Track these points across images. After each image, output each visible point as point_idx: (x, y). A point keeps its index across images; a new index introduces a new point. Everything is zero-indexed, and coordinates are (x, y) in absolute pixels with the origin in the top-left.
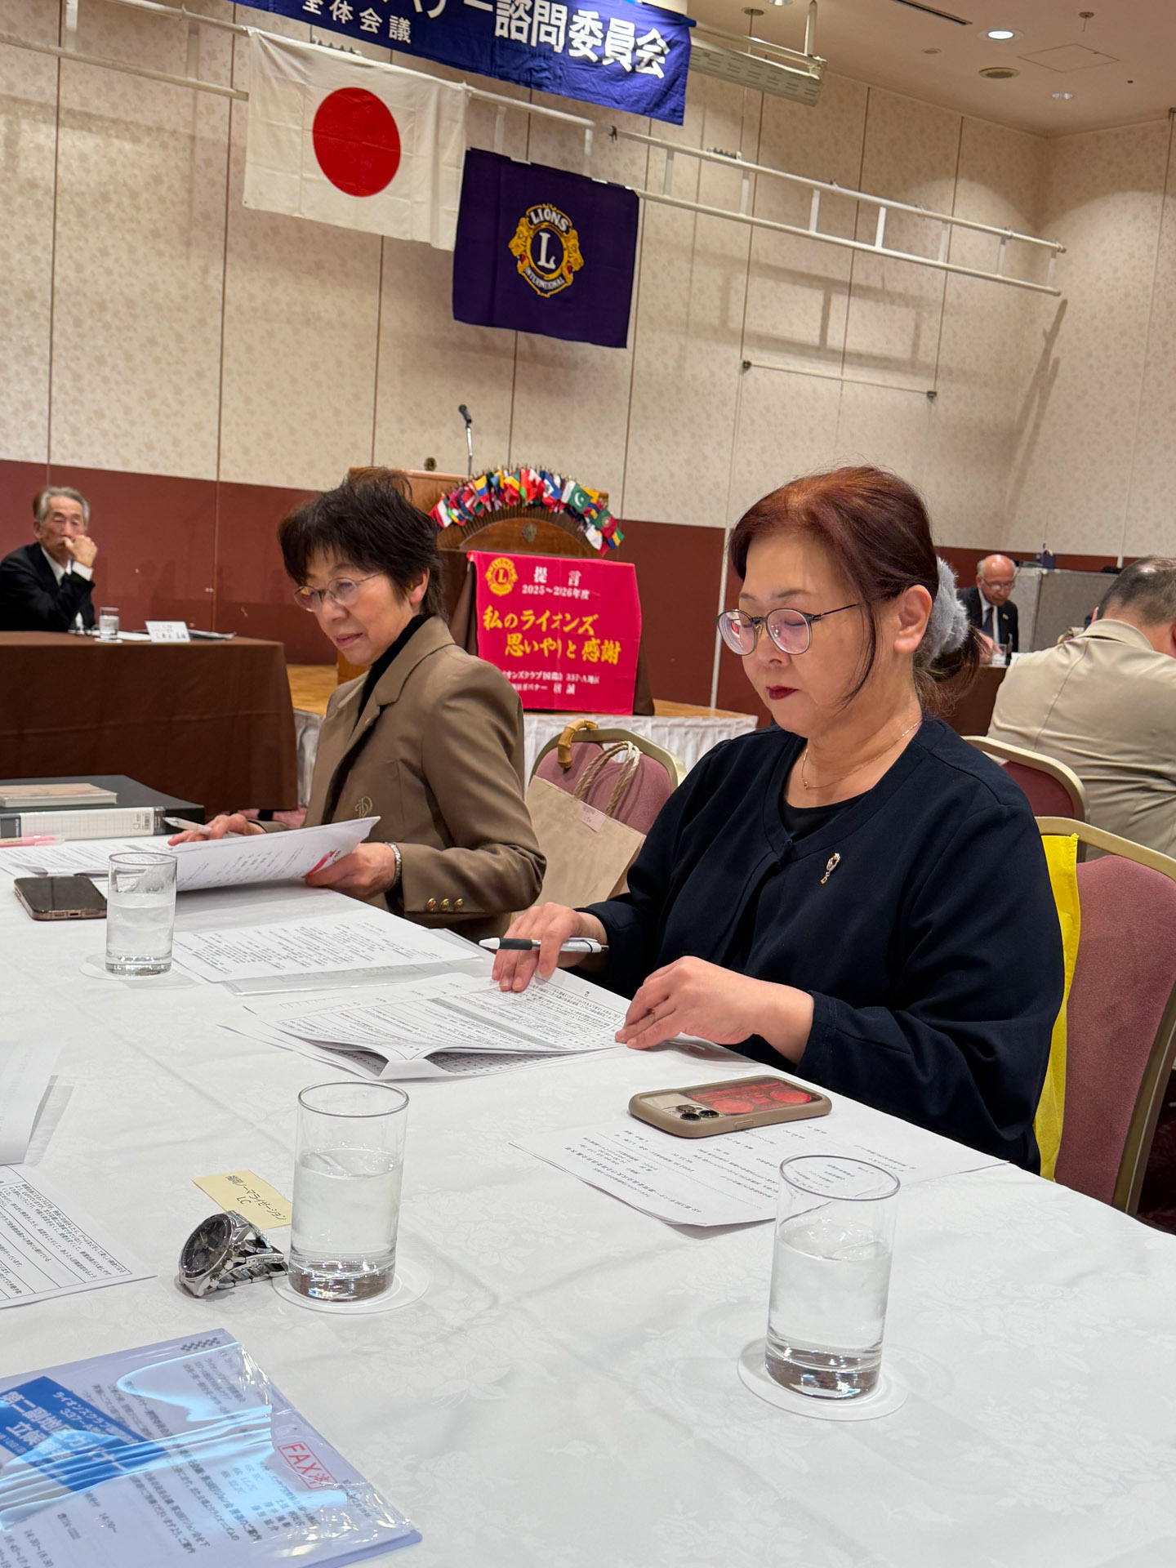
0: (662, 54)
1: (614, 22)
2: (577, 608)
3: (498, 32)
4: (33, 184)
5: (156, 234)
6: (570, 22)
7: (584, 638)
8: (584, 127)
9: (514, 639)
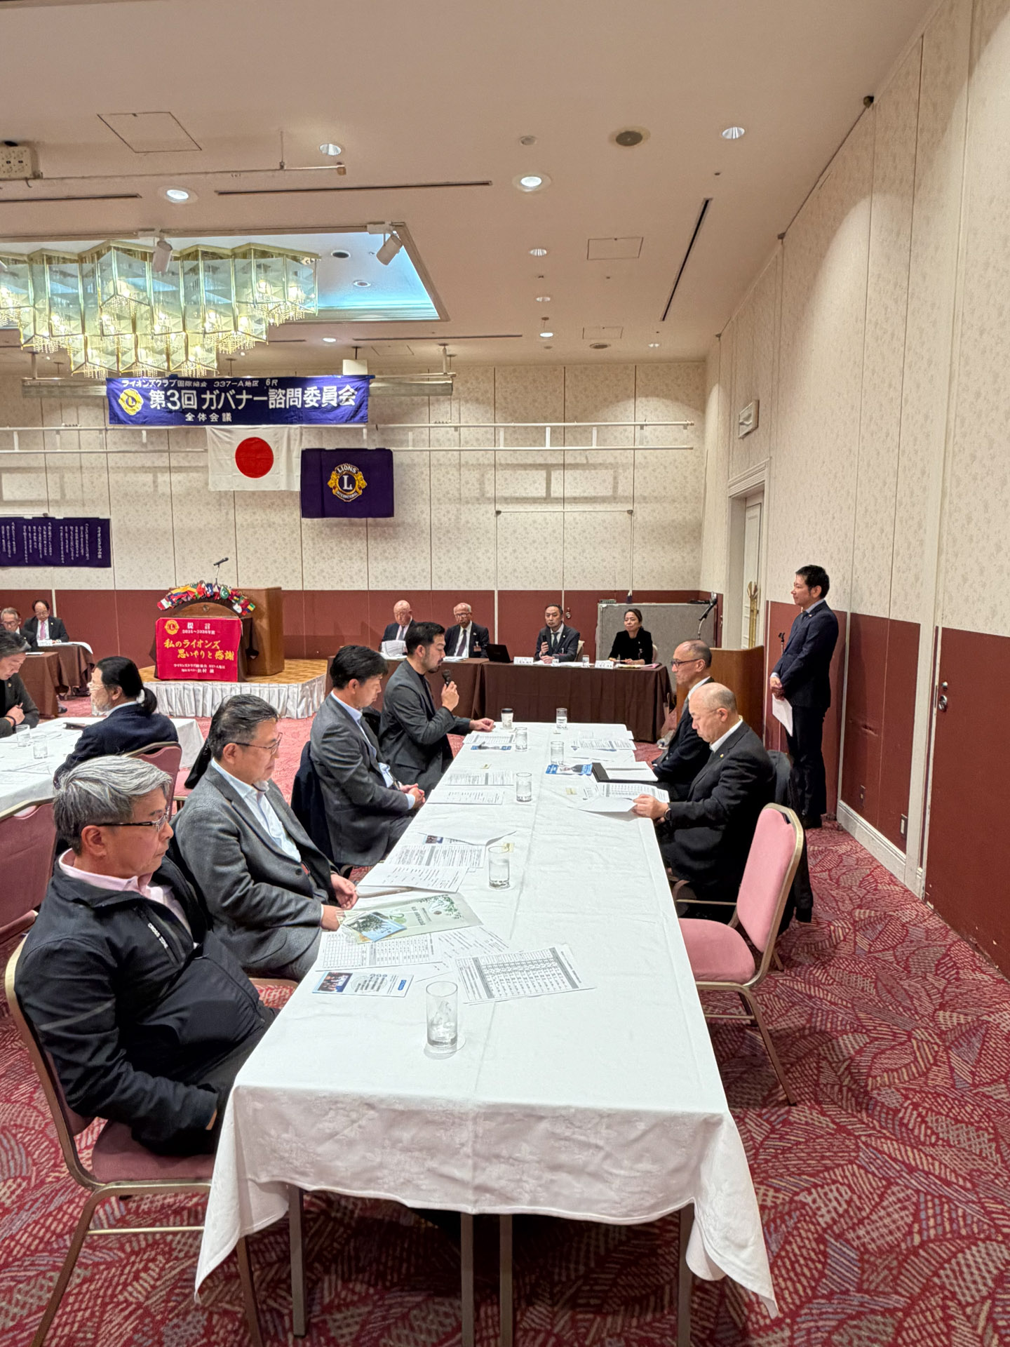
0: (353, 394)
1: (325, 388)
2: (211, 638)
3: (271, 407)
4: (163, 494)
5: (208, 504)
6: (303, 394)
7: (216, 650)
8: (362, 429)
9: (181, 651)
